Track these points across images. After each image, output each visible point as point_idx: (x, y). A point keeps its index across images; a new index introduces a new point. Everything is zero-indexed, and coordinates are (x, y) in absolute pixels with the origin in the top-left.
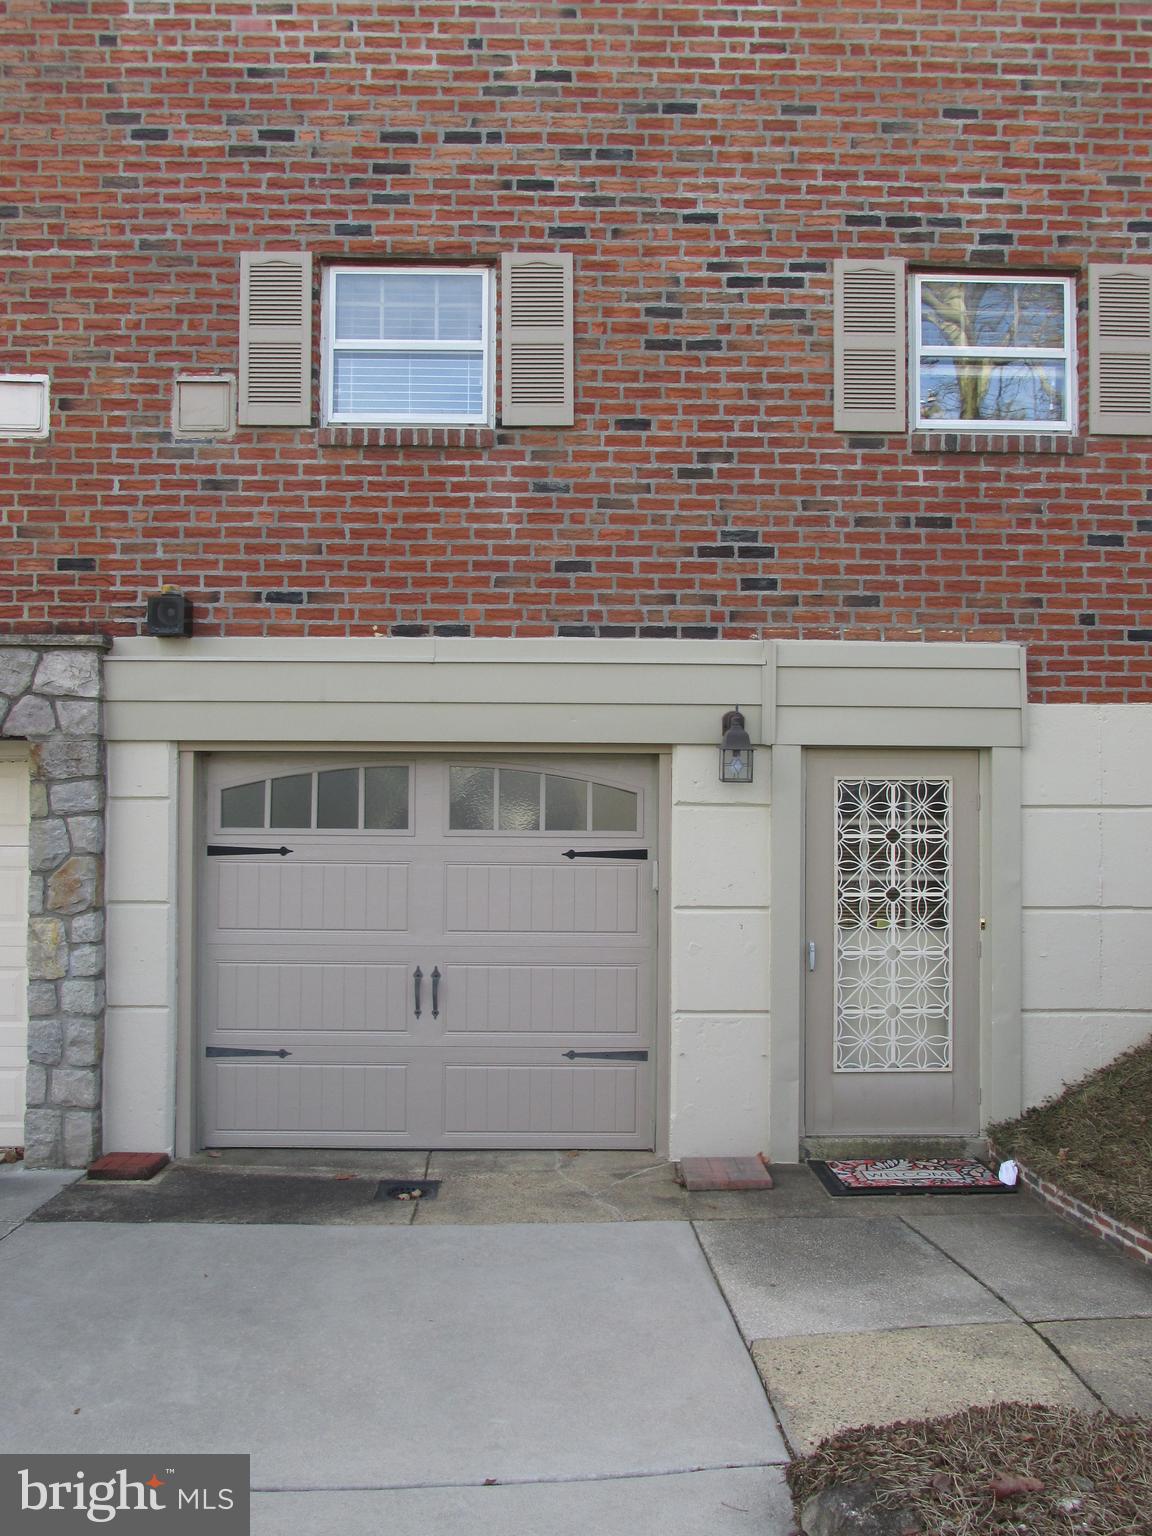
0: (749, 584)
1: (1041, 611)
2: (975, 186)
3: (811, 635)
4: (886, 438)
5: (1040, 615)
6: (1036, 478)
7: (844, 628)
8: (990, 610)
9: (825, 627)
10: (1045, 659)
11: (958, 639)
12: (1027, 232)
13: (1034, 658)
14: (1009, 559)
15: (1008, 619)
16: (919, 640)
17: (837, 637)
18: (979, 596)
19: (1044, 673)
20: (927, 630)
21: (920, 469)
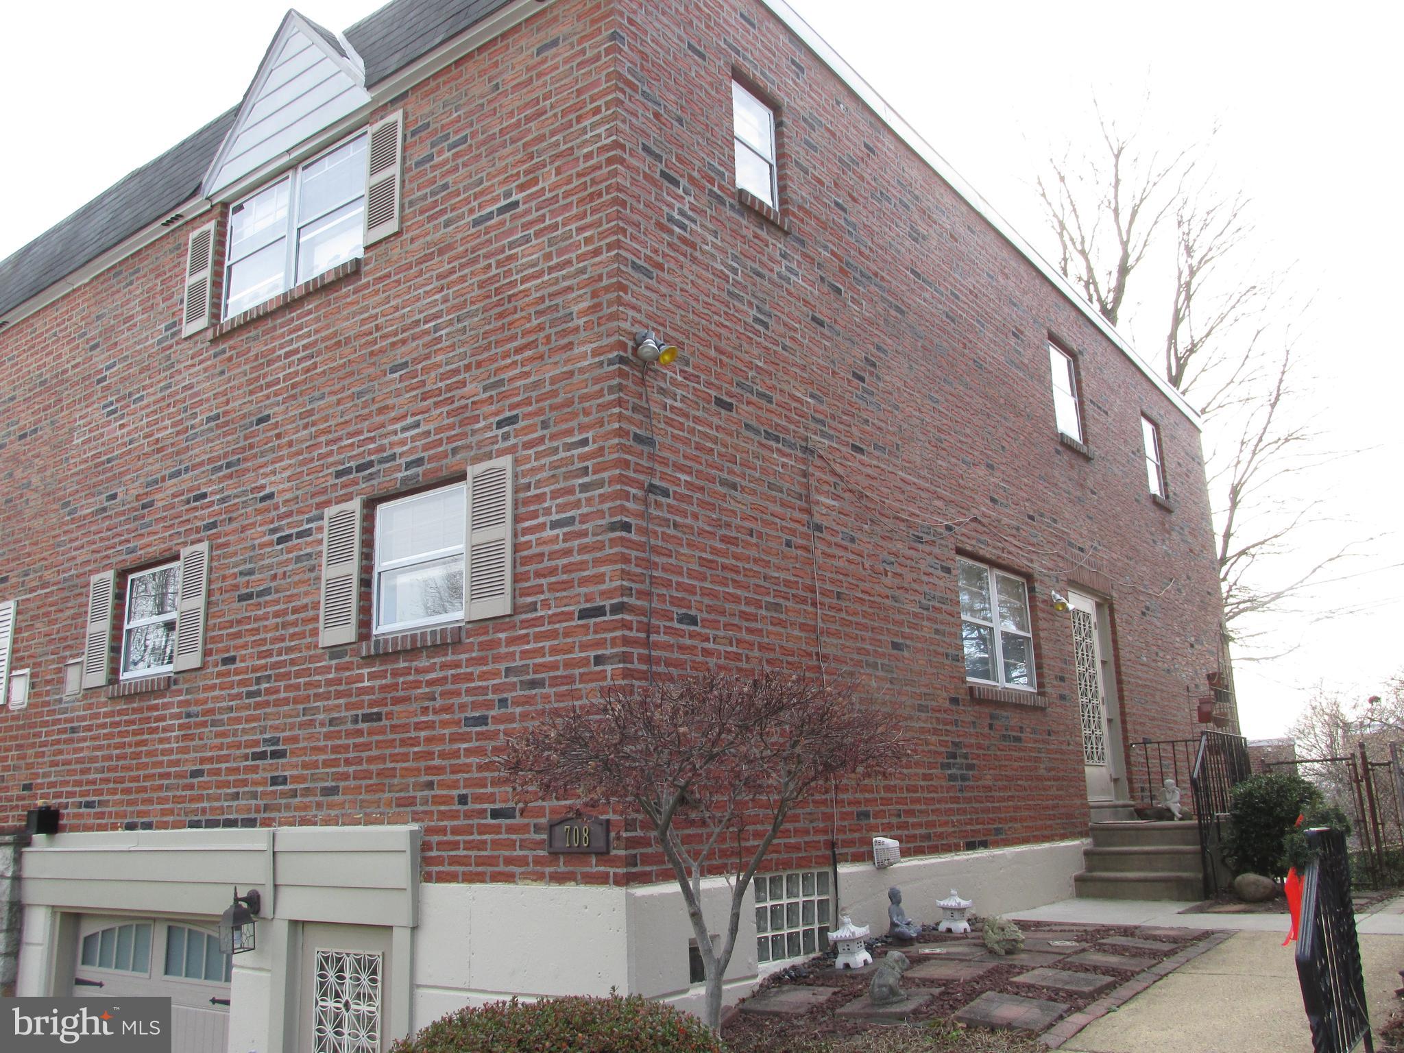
0: (275, 781)
1: (433, 793)
2: (404, 423)
3: (304, 822)
4: (348, 647)
5: (434, 797)
6: (431, 669)
7: (321, 815)
8: (402, 794)
9: (309, 814)
10: (435, 839)
11: (382, 823)
12: (433, 452)
13: (427, 838)
14: (413, 745)
15: (411, 802)
16: (359, 824)
17: (315, 824)
18: (396, 781)
19: (434, 853)
20: (366, 814)
21: (365, 671)
